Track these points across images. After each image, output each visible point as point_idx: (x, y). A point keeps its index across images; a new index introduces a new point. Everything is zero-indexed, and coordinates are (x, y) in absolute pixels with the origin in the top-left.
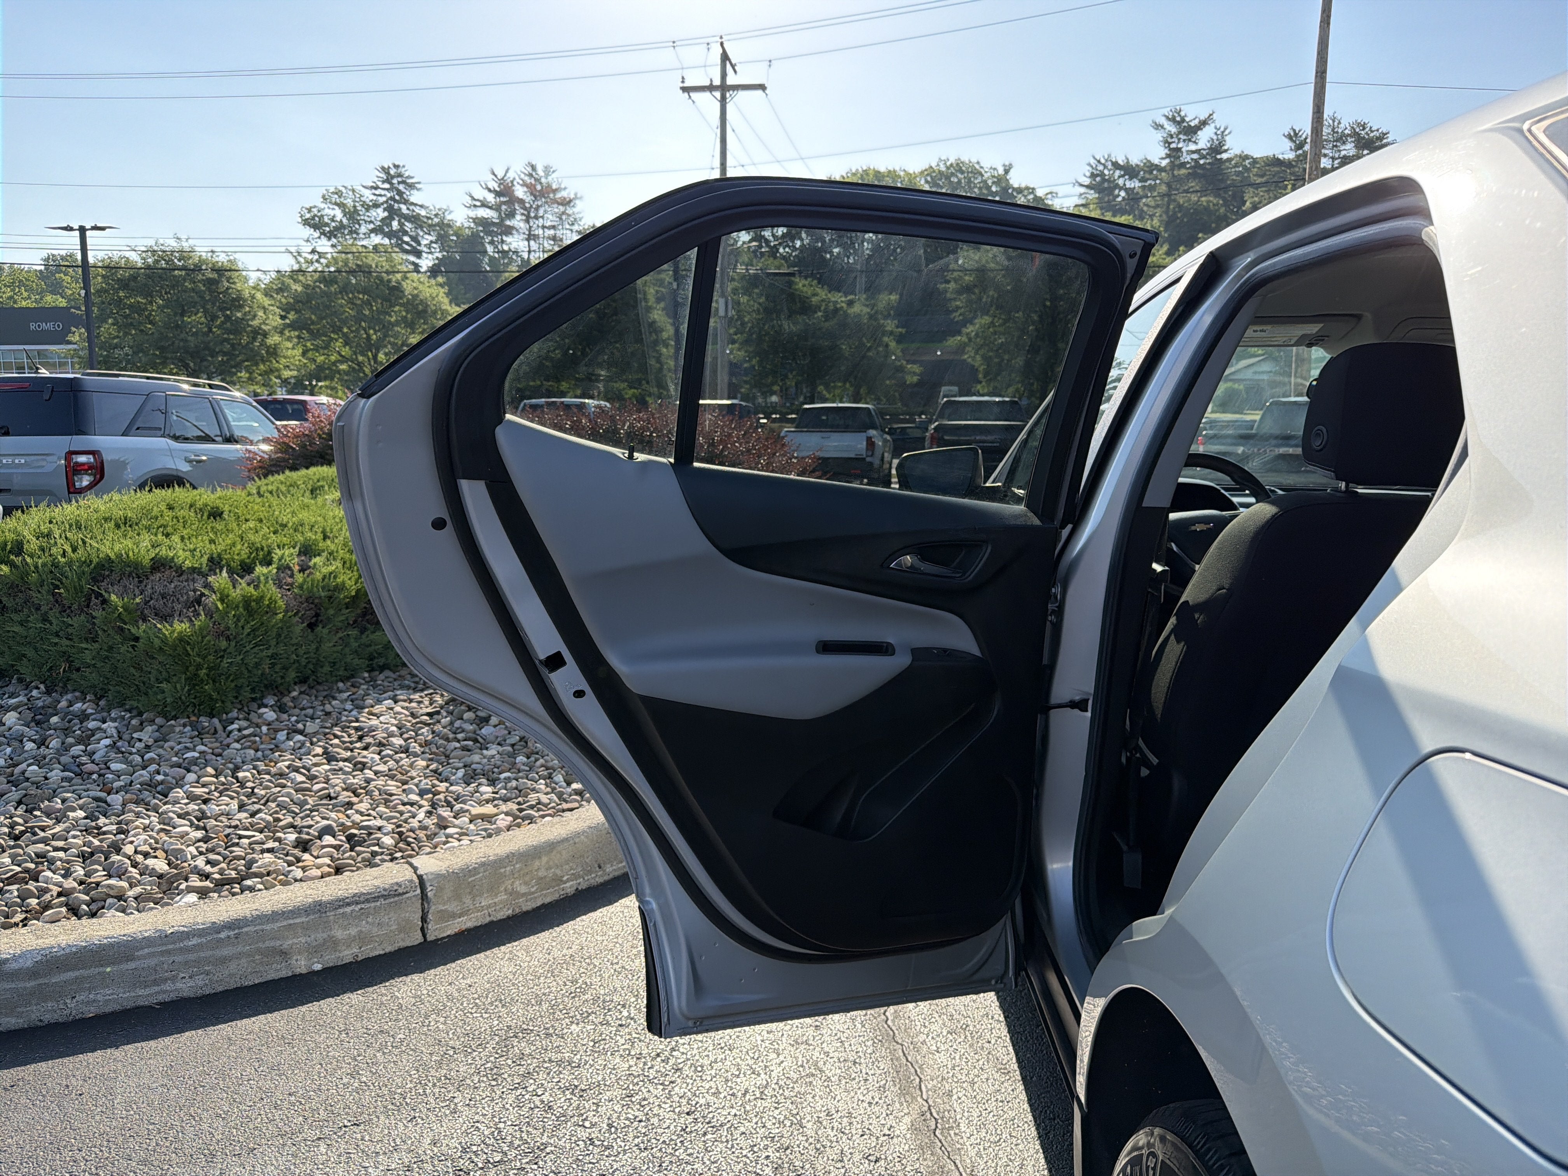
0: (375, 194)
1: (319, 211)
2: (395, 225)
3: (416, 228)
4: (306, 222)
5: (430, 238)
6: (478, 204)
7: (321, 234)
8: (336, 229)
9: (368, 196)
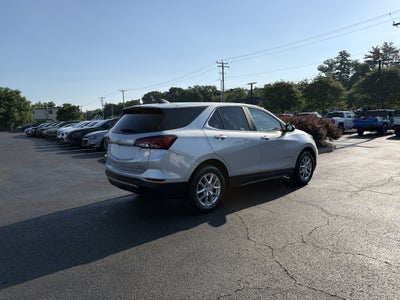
1: (323, 66)
2: (343, 66)
3: (348, 66)
4: (319, 69)
5: (352, 68)
6: (367, 57)
7: (323, 72)
8: (327, 70)
9: (336, 60)
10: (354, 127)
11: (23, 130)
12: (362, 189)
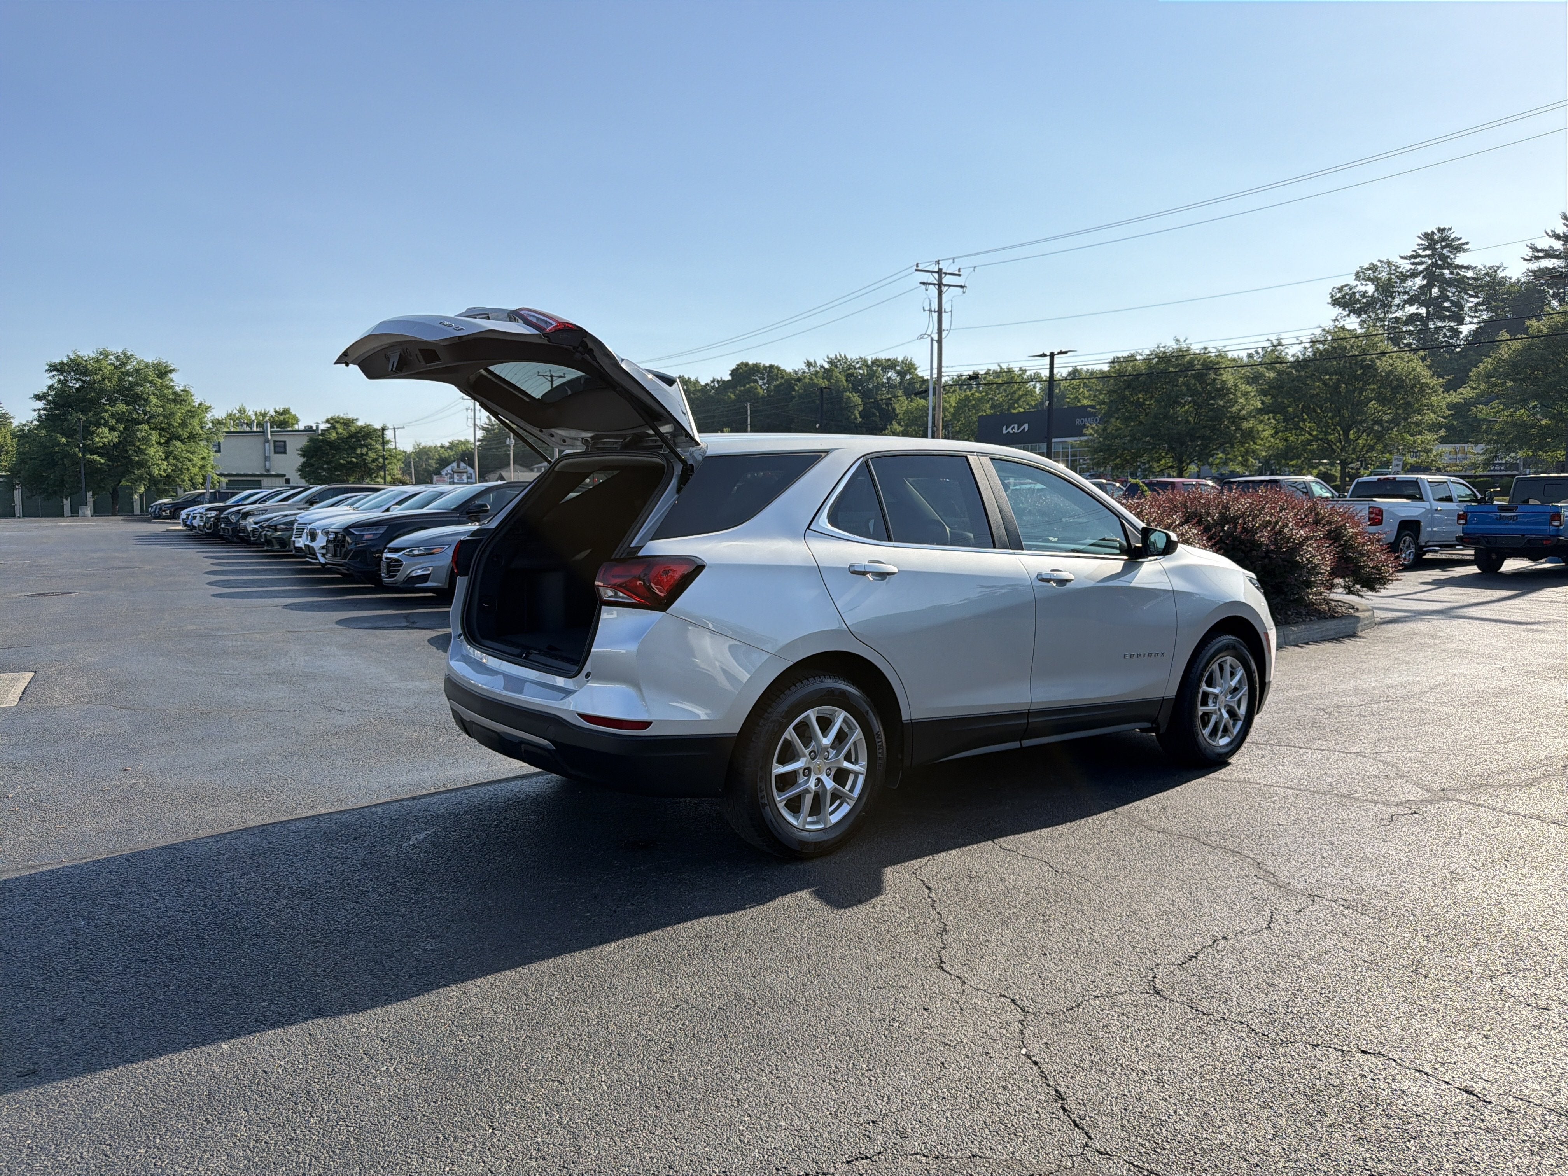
0: (1413, 264)
1: (1351, 289)
2: (1435, 291)
3: (1460, 292)
4: (1336, 302)
5: (1475, 300)
6: (1541, 254)
7: (1350, 311)
8: (1368, 304)
9: (1406, 266)
10: (1464, 541)
11: (174, 512)
12: (1442, 796)
